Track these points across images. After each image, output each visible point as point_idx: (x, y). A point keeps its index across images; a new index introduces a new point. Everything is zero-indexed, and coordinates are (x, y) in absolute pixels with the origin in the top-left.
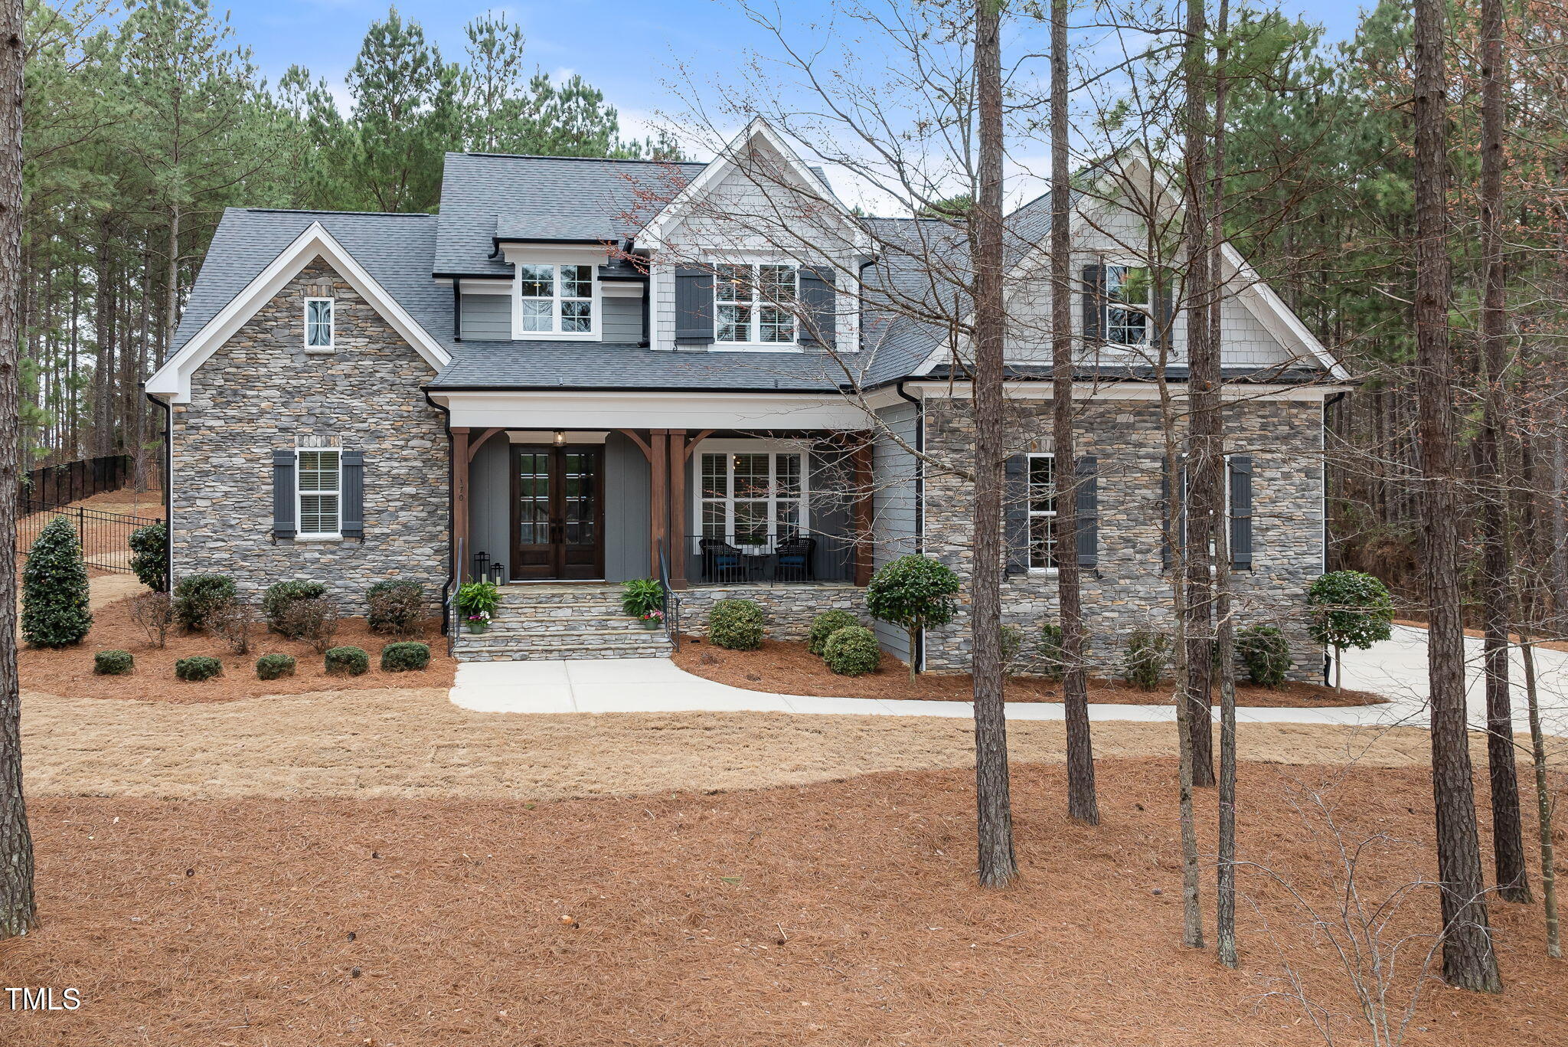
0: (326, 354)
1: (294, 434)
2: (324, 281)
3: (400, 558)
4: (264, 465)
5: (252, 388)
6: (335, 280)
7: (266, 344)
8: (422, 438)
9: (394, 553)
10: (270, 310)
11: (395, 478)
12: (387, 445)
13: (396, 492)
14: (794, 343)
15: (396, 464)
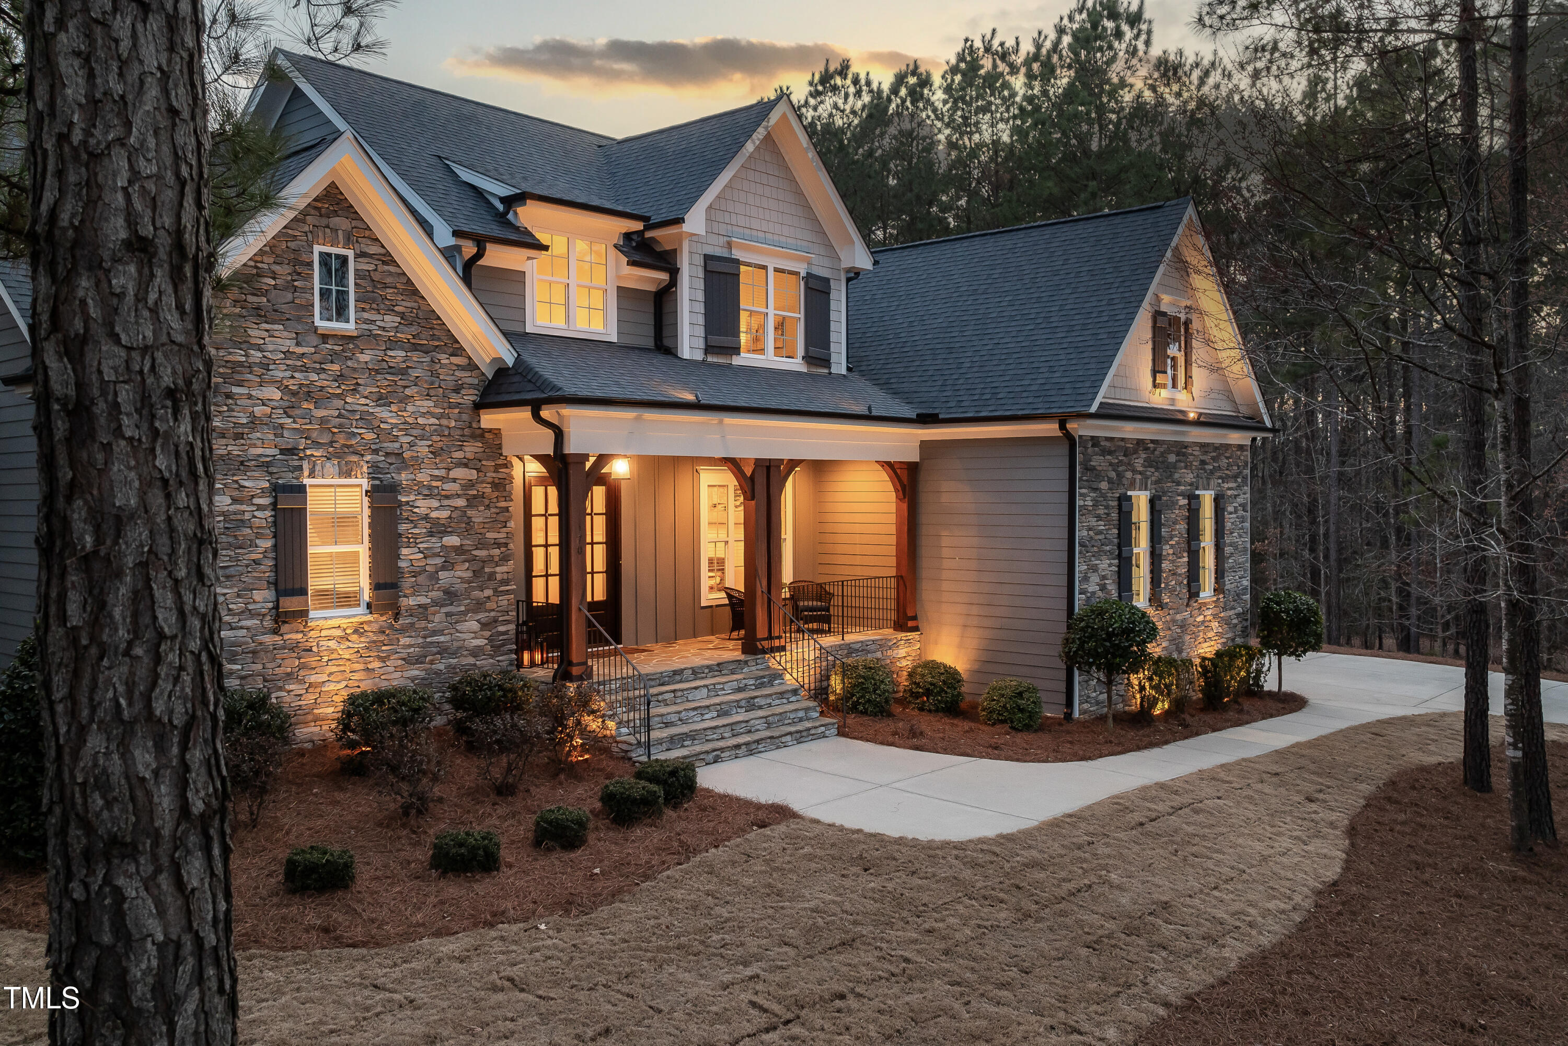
0: (344, 337)
1: (301, 459)
2: (341, 223)
3: (442, 639)
4: (260, 508)
5: (240, 384)
6: (354, 223)
7: (259, 314)
8: (466, 466)
9: (434, 633)
10: (266, 259)
11: (436, 522)
12: (423, 477)
13: (434, 543)
14: (799, 360)
15: (436, 504)
